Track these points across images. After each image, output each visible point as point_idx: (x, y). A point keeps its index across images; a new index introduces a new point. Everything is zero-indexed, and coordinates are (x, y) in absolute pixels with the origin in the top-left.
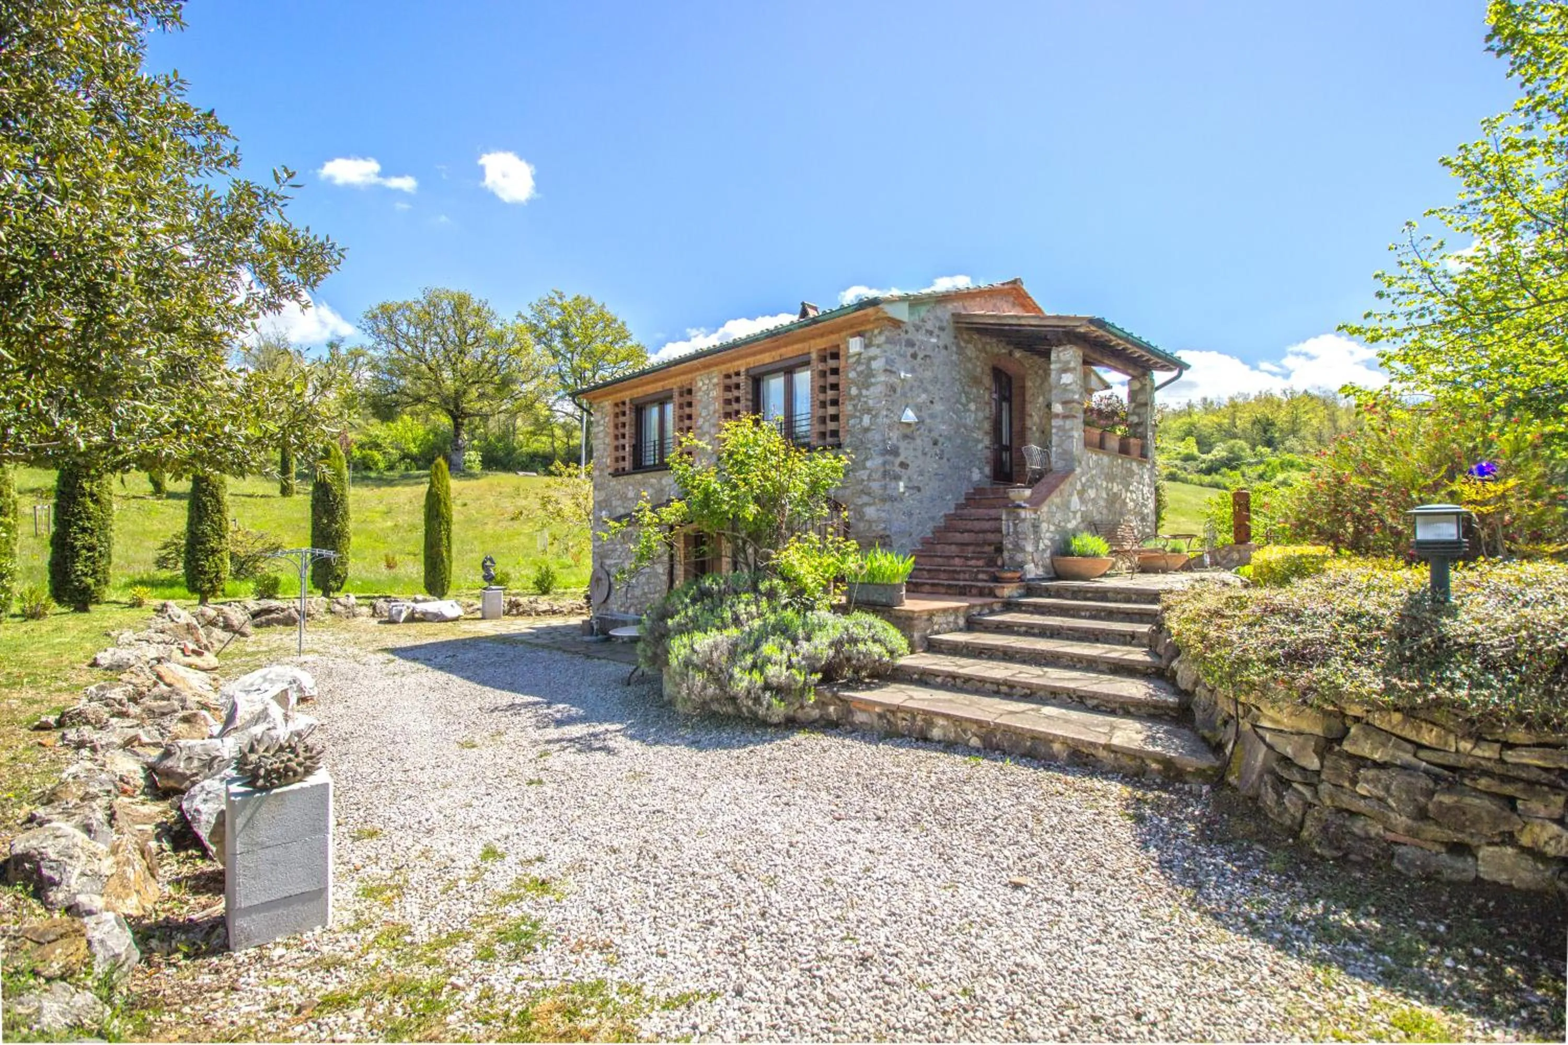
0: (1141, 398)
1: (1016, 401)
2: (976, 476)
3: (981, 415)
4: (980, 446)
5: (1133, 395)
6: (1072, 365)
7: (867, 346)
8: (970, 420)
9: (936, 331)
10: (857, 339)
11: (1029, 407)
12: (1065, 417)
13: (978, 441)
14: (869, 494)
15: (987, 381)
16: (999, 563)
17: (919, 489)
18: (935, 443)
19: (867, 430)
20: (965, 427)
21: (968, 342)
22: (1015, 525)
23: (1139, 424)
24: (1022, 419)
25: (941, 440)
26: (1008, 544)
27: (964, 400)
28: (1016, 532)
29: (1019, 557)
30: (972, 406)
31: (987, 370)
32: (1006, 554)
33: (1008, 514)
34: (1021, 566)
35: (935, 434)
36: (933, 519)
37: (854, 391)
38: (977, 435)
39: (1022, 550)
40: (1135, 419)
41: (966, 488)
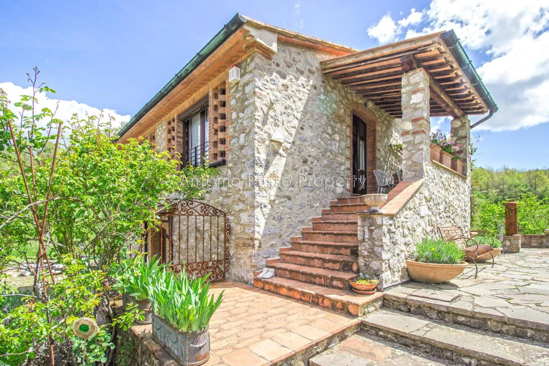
0: (461, 133)
1: (369, 141)
2: (339, 190)
3: (343, 144)
4: (343, 168)
5: (454, 131)
6: (422, 85)
7: (242, 76)
8: (335, 147)
9: (306, 72)
10: (235, 69)
11: (378, 145)
12: (415, 133)
13: (341, 164)
14: (243, 202)
15: (349, 121)
16: (355, 268)
17: (289, 198)
18: (305, 162)
19: (242, 147)
20: (331, 151)
21: (334, 88)
22: (371, 231)
23: (460, 152)
24: (374, 152)
25: (310, 159)
26: (363, 250)
27: (330, 131)
28: (371, 238)
29: (375, 265)
30: (337, 137)
31: (348, 112)
32: (361, 261)
33: (364, 219)
34: (377, 274)
35: (305, 154)
36: (302, 222)
37: (234, 115)
38: (341, 159)
39: (379, 258)
40: (457, 148)
41: (331, 198)
